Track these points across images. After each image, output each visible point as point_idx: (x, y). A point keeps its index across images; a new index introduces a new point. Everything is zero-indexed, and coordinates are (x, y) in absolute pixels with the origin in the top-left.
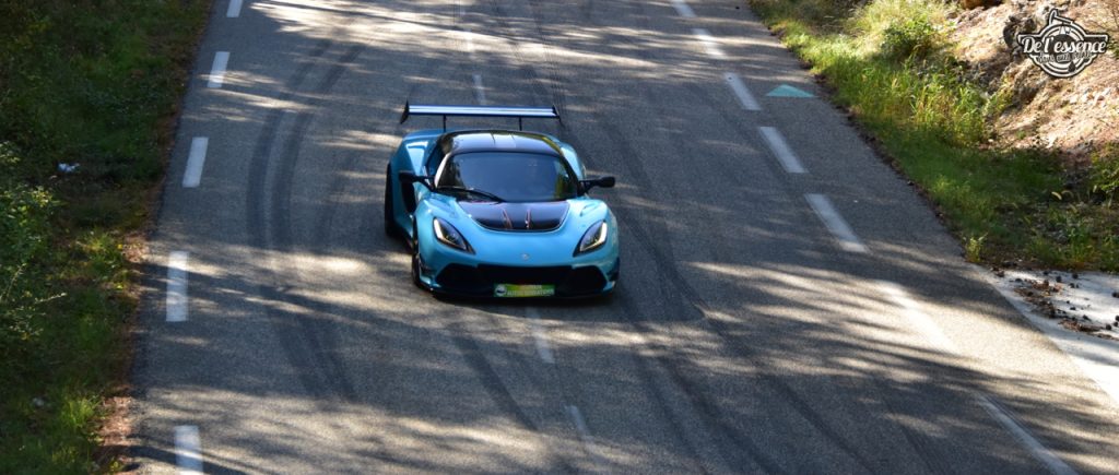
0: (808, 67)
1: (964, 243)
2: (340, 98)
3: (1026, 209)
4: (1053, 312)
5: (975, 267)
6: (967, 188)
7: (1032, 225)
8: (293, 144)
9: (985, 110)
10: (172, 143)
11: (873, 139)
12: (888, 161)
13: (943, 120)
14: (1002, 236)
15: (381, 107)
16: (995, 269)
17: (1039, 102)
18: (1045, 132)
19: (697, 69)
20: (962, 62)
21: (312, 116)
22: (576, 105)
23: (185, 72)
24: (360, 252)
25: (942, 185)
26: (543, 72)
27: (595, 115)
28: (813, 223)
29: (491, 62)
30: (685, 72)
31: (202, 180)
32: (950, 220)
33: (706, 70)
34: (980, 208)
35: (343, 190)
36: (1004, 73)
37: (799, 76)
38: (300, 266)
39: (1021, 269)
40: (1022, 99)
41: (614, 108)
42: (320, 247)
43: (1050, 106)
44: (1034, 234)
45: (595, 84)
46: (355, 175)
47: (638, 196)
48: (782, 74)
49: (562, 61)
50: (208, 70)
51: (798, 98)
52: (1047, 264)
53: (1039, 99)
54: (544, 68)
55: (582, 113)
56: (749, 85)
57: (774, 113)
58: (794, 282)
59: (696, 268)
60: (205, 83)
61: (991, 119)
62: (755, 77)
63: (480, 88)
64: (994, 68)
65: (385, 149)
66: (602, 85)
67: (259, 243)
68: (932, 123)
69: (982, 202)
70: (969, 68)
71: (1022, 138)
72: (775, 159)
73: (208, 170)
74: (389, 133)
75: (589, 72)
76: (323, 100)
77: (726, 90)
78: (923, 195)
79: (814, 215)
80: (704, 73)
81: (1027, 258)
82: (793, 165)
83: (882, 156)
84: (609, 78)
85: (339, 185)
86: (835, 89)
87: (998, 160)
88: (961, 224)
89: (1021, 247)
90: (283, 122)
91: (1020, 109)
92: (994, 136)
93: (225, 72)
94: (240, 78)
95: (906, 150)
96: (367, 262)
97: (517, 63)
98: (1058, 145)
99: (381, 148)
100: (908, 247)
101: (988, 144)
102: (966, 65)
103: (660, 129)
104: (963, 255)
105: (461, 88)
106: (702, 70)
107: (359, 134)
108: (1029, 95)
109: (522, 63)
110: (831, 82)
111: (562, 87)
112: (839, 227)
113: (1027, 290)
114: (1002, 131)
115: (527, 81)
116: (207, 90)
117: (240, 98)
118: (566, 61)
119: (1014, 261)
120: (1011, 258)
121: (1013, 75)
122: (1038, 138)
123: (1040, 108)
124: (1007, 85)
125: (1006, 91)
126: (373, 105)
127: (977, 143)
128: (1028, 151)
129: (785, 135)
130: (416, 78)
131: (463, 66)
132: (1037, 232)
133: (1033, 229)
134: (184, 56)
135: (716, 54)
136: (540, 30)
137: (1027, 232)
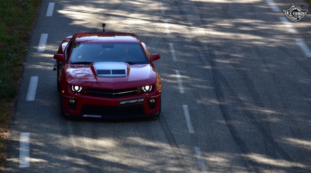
10: (21, 79)
23: (26, 44)
31: (35, 97)
63: (173, 51)
73: (38, 93)
93: (45, 45)
94: (53, 46)
106: (284, 39)
116: (37, 53)
131: (164, 40)
134: (25, 36)
135: (293, 31)
136: (202, 21)
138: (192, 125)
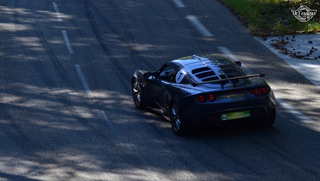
4: (287, 52)
5: (255, 37)
7: (275, 19)
14: (264, 24)
16: (263, 37)
32: (244, 20)
34: (255, 14)
39: (273, 36)
52: (283, 33)
69: (255, 11)
72: (172, 3)
78: (232, 11)
79: (191, 24)
82: (180, 4)
88: (248, 21)
89: (272, 28)
104: (250, 33)
120: (269, 32)
132: (278, 21)
133: (276, 20)
137: (274, 21)
138: (71, 47)
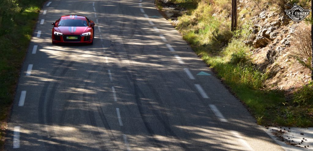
0: (209, 66)
1: (256, 119)
2: (67, 78)
3: (274, 108)
4: (283, 139)
5: (260, 126)
6: (257, 102)
7: (276, 113)
8: (53, 92)
9: (262, 78)
10: (15, 93)
11: (229, 88)
12: (233, 94)
13: (249, 82)
14: (268, 117)
15: (79, 80)
16: (266, 127)
17: (278, 76)
18: (280, 85)
19: (176, 67)
20: (255, 64)
21: (59, 83)
22: (139, 78)
23: (19, 71)
24: (74, 125)
25: (249, 101)
26: (129, 68)
27: (145, 81)
28: (211, 113)
29: (114, 66)
30: (172, 68)
31: (24, 104)
32: (252, 112)
33: (179, 67)
34: (261, 108)
35: (68, 106)
36: (267, 68)
37: (206, 69)
38: (55, 130)
39: (274, 126)
40: (273, 75)
41: (151, 79)
42: (61, 123)
43: (281, 77)
44: (277, 116)
45: (145, 72)
46: (72, 101)
47: (158, 106)
48: (201, 68)
49: (135, 65)
50: (26, 70)
51: (206, 76)
52: (281, 125)
53: (278, 75)
54: (130, 67)
55: (141, 81)
56: (191, 71)
57: (200, 80)
58: (207, 131)
59: (176, 128)
60: (25, 74)
61: (263, 81)
62: (193, 69)
63: (110, 74)
64: (264, 66)
65: (81, 93)
66: (147, 72)
67: (42, 122)
68: (246, 82)
69: (261, 106)
70: (257, 66)
71: (273, 87)
72: (200, 94)
73: (26, 101)
74: (82, 88)
75: (143, 68)
76: (61, 78)
77: (185, 73)
78: (244, 104)
79: (212, 111)
80: (178, 68)
81: (275, 123)
82: (205, 96)
83: (232, 93)
84: (149, 70)
85: (67, 104)
86: (217, 73)
87: (266, 94)
88: (255, 113)
89: (273, 120)
90: (50, 86)
91: (272, 78)
92: (265, 86)
93: (31, 71)
94: (36, 72)
95: (239, 91)
96: (76, 127)
97: (121, 66)
98: (283, 89)
99: (80, 93)
100: (240, 120)
101: (263, 89)
102: (256, 65)
103: (165, 85)
104: (256, 122)
105: (104, 74)
106: (177, 67)
107: (73, 89)
108: (275, 74)
109: (123, 66)
110: (216, 70)
111: (135, 73)
112: (219, 114)
113: (276, 133)
114: (267, 85)
115: (125, 71)
116: (26, 76)
117: (36, 78)
118: (136, 65)
119: (271, 124)
120: (270, 123)
121: (270, 68)
122: (278, 87)
123: (278, 78)
124: (268, 71)
125: (268, 73)
126: (77, 80)
127: (260, 88)
128: (275, 91)
129: (203, 87)
130: (91, 71)
131: (105, 67)
132: (278, 115)
133: (277, 114)
134: (19, 66)
135: (182, 62)
136: (128, 56)
137: (275, 115)
138: (121, 121)
